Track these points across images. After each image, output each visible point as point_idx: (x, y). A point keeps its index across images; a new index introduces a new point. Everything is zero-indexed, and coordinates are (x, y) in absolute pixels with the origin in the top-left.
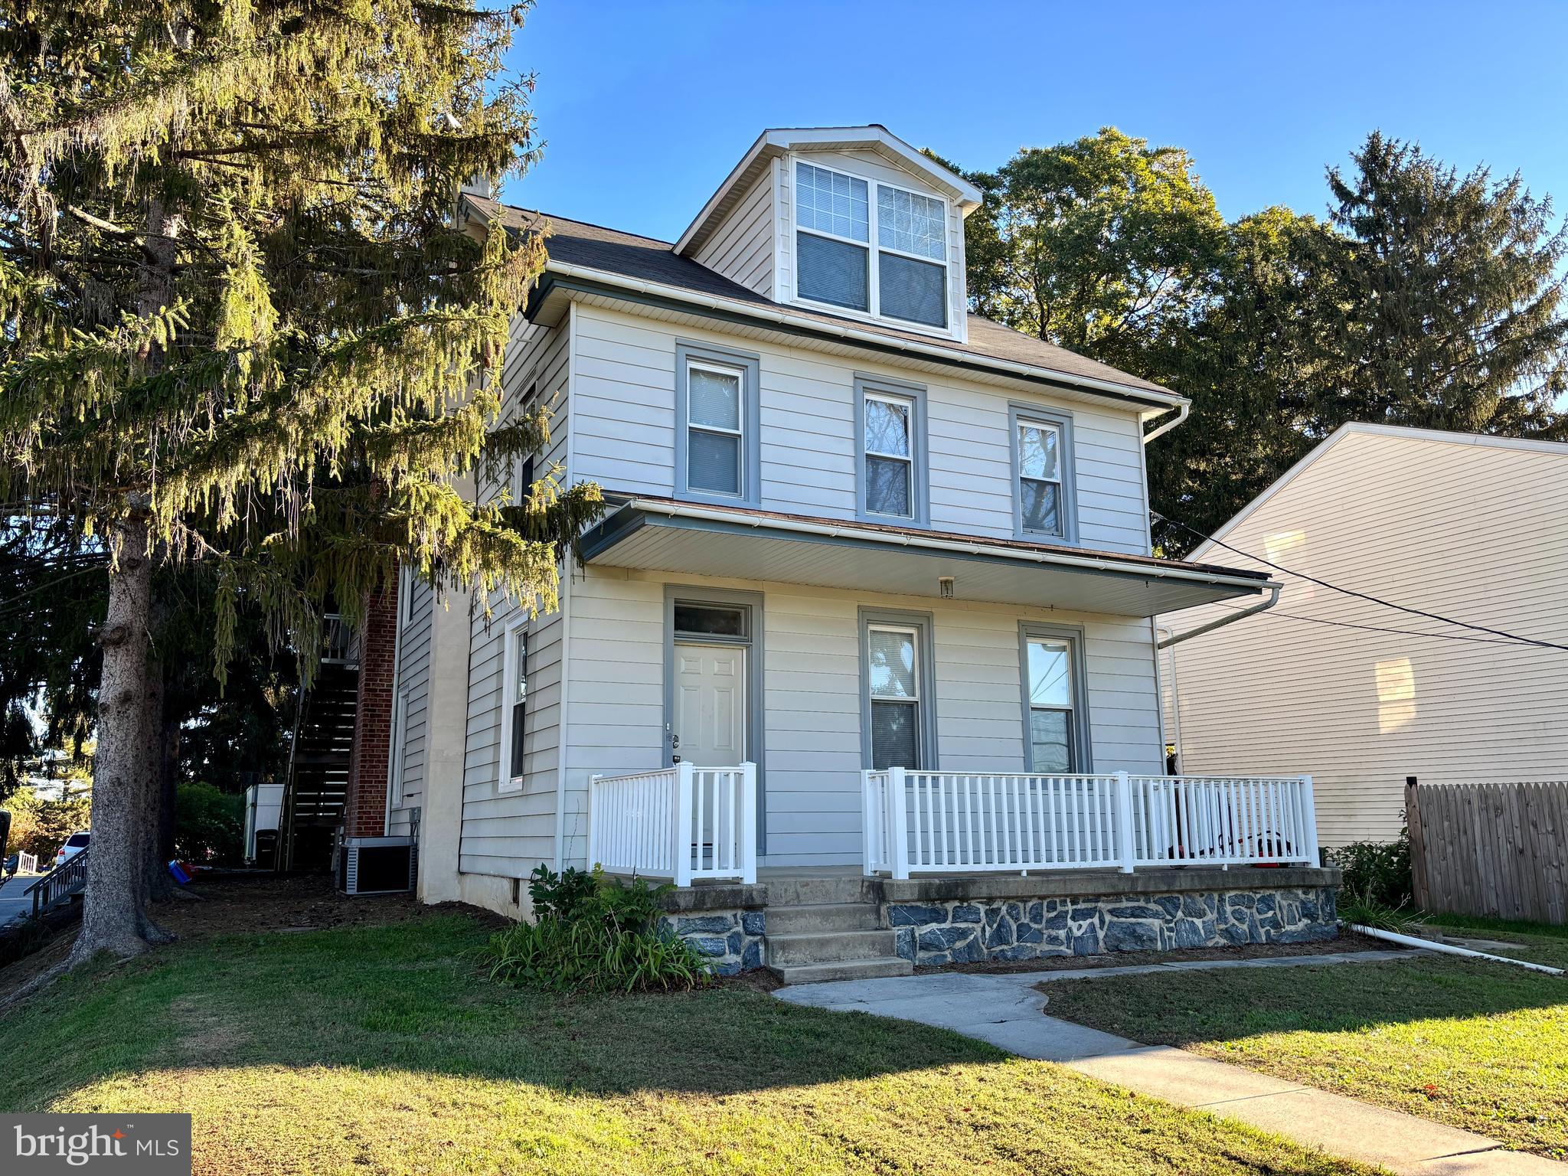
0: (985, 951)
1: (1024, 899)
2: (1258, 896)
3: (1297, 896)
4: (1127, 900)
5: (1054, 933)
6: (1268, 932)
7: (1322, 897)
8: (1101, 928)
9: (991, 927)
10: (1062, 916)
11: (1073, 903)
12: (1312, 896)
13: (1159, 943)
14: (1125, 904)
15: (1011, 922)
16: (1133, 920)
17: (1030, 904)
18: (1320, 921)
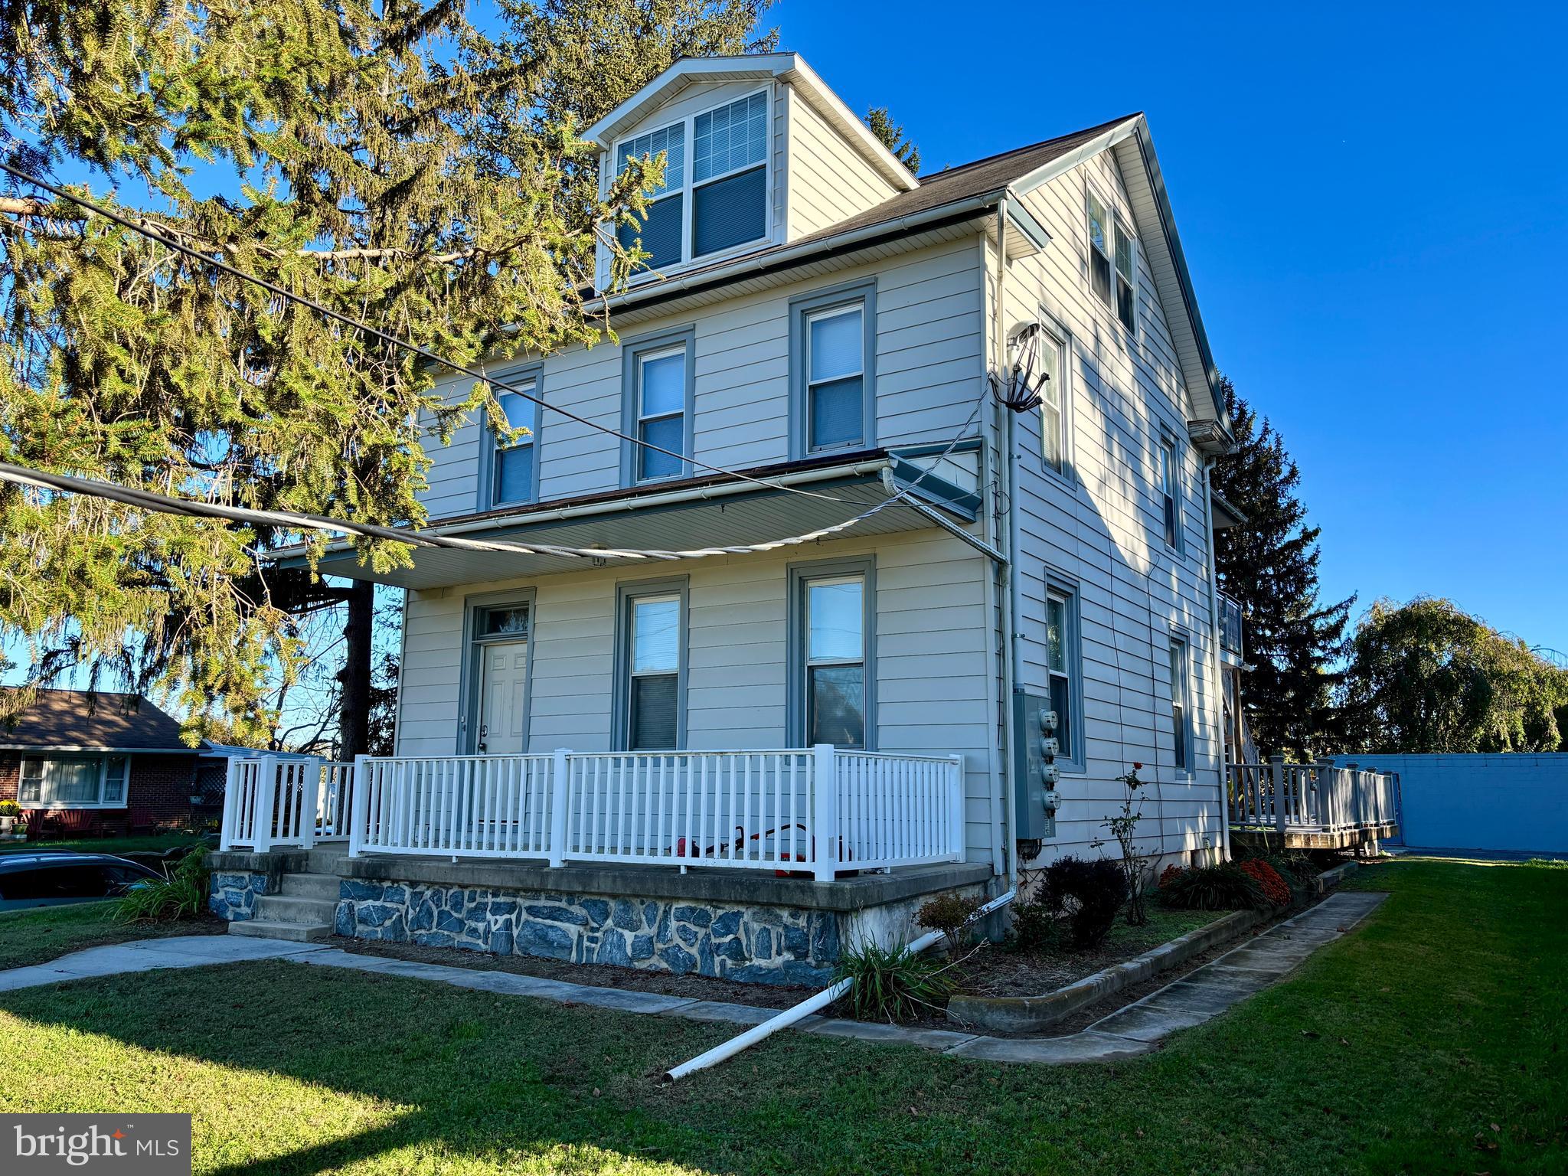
0: (408, 933)
1: (447, 886)
2: (720, 912)
3: (779, 917)
4: (546, 899)
5: (473, 924)
6: (723, 963)
7: (817, 924)
8: (517, 926)
9: (414, 909)
10: (481, 908)
11: (494, 895)
12: (802, 922)
13: (574, 954)
14: (542, 902)
15: (434, 907)
16: (549, 922)
17: (451, 892)
18: (810, 960)
